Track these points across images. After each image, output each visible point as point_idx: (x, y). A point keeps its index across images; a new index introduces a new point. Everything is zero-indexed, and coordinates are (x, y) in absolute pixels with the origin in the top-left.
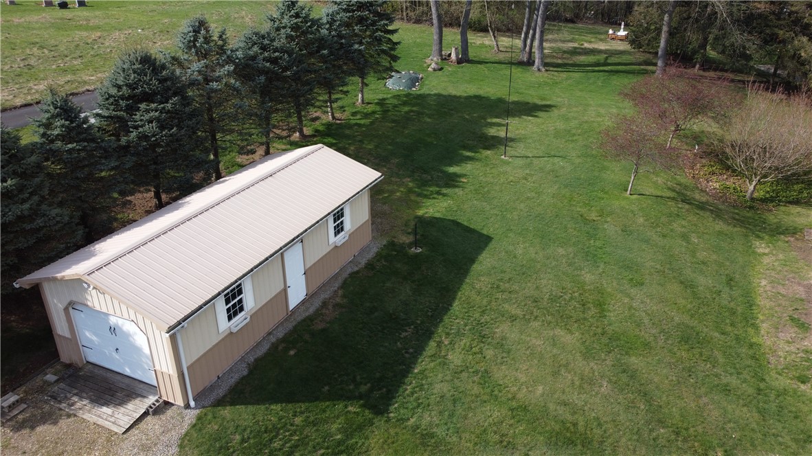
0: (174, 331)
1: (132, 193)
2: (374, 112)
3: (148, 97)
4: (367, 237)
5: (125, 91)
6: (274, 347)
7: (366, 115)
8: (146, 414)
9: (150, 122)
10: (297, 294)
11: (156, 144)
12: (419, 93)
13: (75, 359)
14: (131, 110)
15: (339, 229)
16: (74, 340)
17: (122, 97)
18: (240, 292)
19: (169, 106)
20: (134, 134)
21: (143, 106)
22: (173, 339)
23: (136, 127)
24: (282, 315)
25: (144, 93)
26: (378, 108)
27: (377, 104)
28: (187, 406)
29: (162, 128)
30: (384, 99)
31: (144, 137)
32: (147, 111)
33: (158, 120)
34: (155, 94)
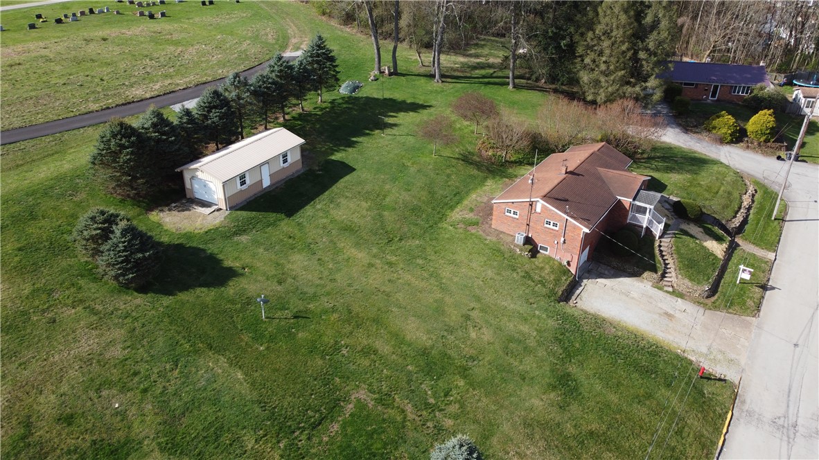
0: (225, 184)
1: (209, 144)
2: (326, 108)
3: (215, 107)
4: (300, 166)
5: (207, 104)
6: (256, 198)
7: (322, 109)
8: (214, 211)
9: (216, 117)
10: (266, 183)
11: (218, 125)
12: (357, 96)
13: (192, 197)
14: (209, 112)
15: (285, 161)
16: (192, 190)
17: (206, 107)
18: (245, 177)
19: (223, 111)
20: (210, 122)
21: (213, 111)
22: (223, 186)
23: (211, 119)
24: (260, 189)
25: (214, 105)
26: (329, 105)
27: (330, 102)
28: (227, 210)
29: (220, 119)
30: (334, 100)
31: (213, 122)
32: (215, 113)
33: (219, 116)
34: (218, 106)
